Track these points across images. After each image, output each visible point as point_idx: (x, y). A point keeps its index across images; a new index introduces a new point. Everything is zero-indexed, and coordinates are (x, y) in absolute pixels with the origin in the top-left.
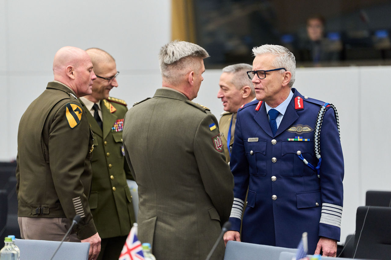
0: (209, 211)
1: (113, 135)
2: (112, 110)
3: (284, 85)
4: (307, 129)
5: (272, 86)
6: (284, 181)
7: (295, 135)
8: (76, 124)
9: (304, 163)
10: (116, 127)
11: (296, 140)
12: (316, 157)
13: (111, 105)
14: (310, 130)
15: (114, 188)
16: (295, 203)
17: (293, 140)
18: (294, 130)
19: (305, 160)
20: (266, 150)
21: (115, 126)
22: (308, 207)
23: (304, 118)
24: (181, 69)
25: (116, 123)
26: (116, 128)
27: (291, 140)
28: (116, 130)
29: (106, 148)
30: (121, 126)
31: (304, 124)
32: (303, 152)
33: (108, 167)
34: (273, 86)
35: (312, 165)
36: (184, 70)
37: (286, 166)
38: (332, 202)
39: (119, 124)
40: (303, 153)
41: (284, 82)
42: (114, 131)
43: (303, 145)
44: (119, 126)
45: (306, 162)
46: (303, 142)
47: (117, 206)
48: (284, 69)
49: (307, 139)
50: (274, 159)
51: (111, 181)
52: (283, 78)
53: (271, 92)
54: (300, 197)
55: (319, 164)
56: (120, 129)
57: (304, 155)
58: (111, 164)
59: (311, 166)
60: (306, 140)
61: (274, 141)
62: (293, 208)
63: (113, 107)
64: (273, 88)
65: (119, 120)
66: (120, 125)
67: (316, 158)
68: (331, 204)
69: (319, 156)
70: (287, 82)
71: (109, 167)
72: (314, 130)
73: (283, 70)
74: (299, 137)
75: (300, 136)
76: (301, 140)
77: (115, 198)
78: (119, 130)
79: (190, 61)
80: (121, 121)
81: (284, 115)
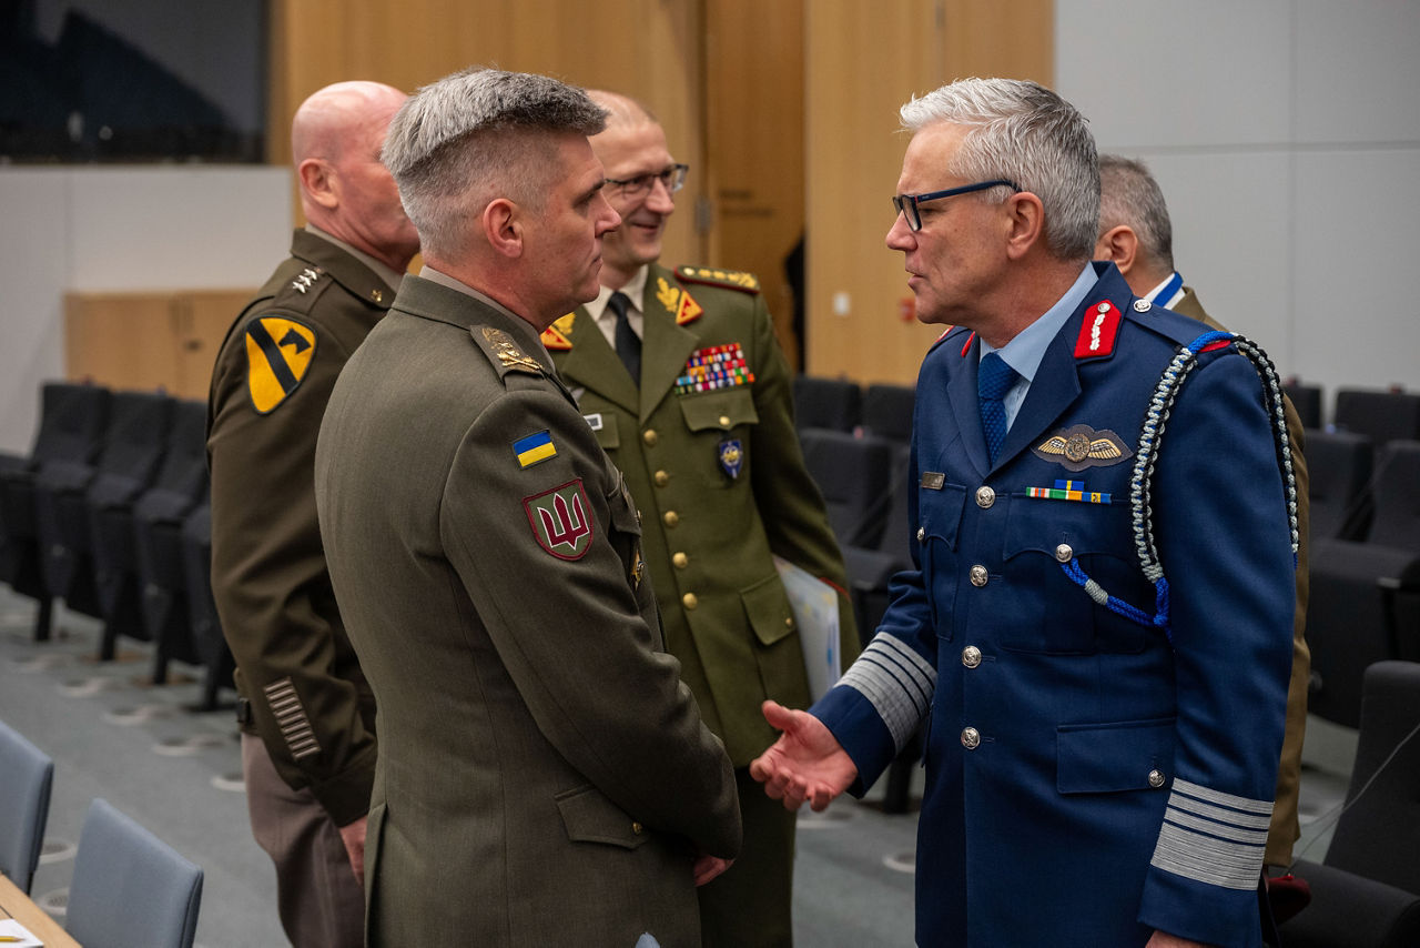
0: (559, 803)
1: (683, 404)
2: (684, 314)
3: (1012, 252)
4: (1107, 449)
5: (957, 263)
6: (1008, 672)
7: (1057, 473)
8: (280, 394)
9: (1088, 596)
10: (699, 373)
11: (1057, 494)
12: (1143, 573)
13: (685, 295)
14: (1115, 451)
15: (689, 598)
16: (1048, 768)
17: (1047, 493)
18: (1056, 451)
19: (1091, 585)
20: (959, 529)
21: (693, 371)
22: (1106, 789)
23: (1103, 397)
24: (448, 193)
25: (696, 362)
26: (700, 379)
27: (1039, 495)
28: (699, 387)
29: (651, 454)
30: (723, 370)
31: (1100, 425)
32: (1083, 551)
33: (662, 524)
34: (961, 260)
35: (1130, 607)
36: (464, 197)
37: (1018, 608)
38: (1206, 779)
39: (711, 365)
40: (1083, 555)
41: (1012, 241)
42: (690, 389)
43: (1082, 520)
44: (712, 371)
45: (1101, 595)
46: (1085, 504)
47: (705, 662)
48: (1006, 182)
49: (1099, 495)
50: (980, 570)
51: (677, 573)
52: (1010, 223)
53: (956, 287)
54: (1072, 746)
55: (1162, 606)
56: (716, 380)
57: (1088, 562)
58: (677, 512)
59: (1126, 610)
60: (1096, 497)
61: (986, 492)
62: (1041, 789)
63: (691, 301)
64: (960, 272)
65: (713, 351)
66: (717, 368)
67: (1143, 576)
68: (1198, 787)
69: (1154, 572)
70: (1024, 241)
71: (664, 522)
72: (1132, 454)
73: (1002, 192)
74: (1069, 482)
75: (1076, 478)
76: (1078, 496)
77: (697, 634)
78: (712, 385)
79: (486, 156)
80: (720, 351)
81: (1031, 379)
